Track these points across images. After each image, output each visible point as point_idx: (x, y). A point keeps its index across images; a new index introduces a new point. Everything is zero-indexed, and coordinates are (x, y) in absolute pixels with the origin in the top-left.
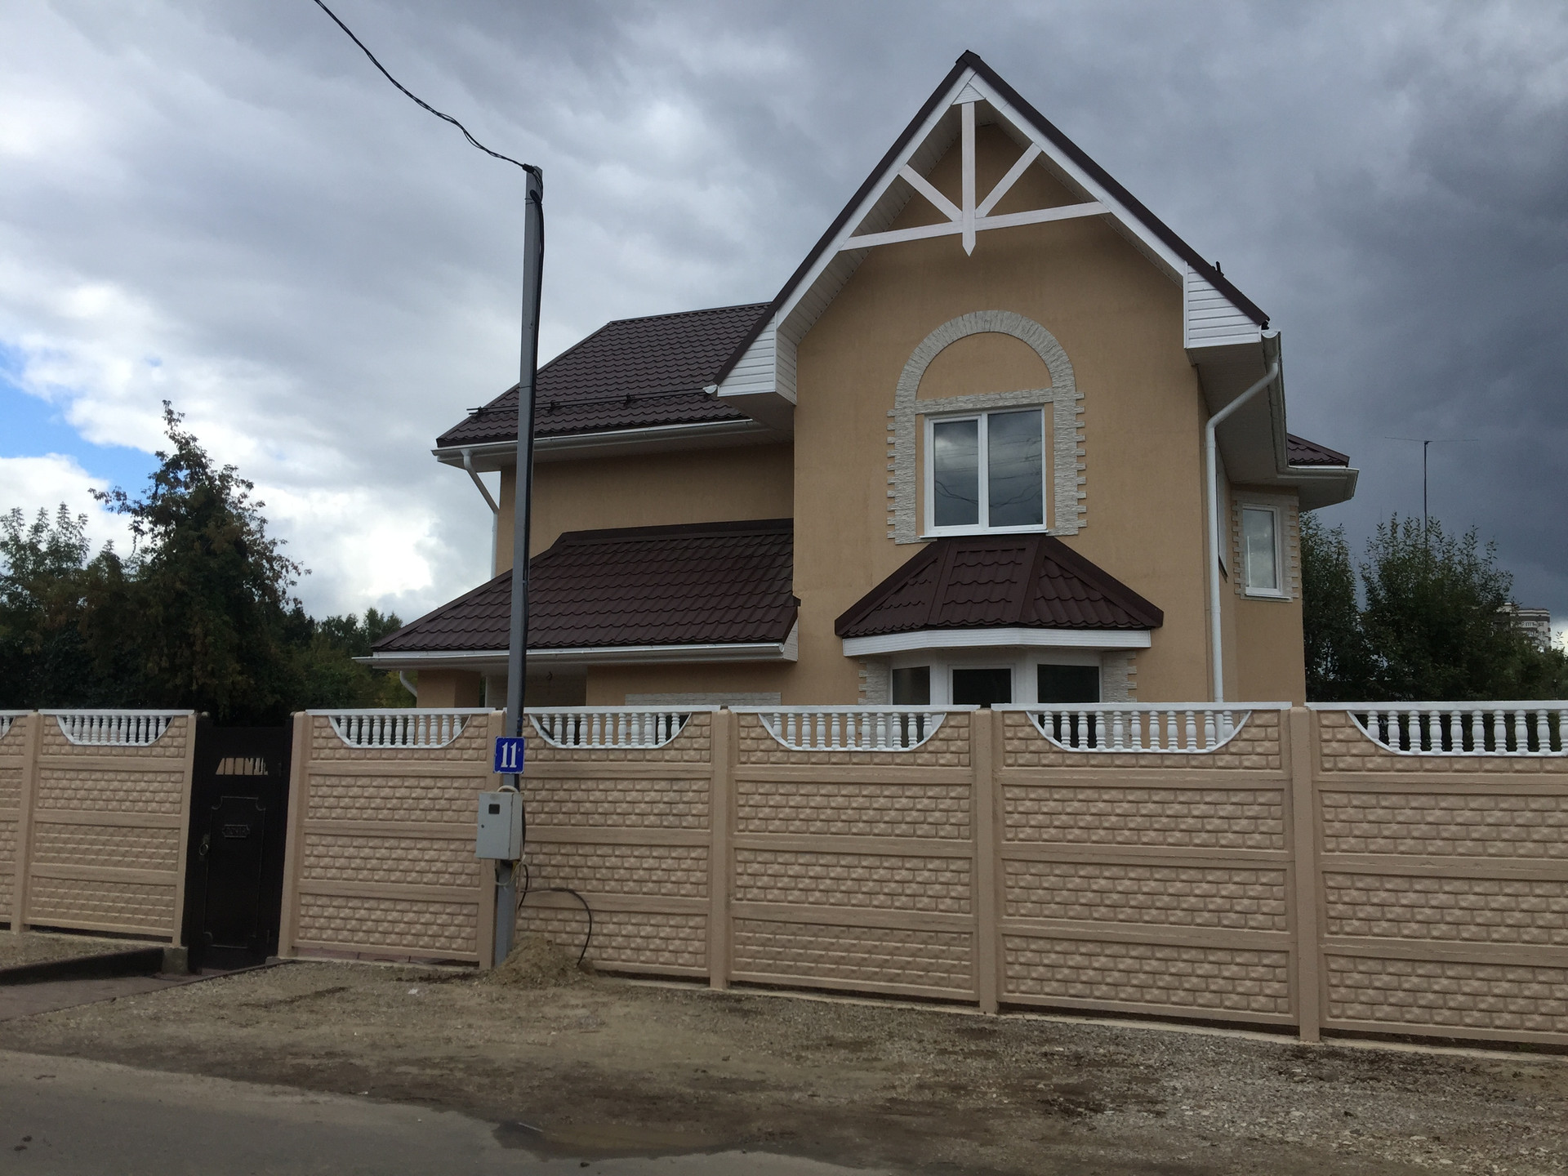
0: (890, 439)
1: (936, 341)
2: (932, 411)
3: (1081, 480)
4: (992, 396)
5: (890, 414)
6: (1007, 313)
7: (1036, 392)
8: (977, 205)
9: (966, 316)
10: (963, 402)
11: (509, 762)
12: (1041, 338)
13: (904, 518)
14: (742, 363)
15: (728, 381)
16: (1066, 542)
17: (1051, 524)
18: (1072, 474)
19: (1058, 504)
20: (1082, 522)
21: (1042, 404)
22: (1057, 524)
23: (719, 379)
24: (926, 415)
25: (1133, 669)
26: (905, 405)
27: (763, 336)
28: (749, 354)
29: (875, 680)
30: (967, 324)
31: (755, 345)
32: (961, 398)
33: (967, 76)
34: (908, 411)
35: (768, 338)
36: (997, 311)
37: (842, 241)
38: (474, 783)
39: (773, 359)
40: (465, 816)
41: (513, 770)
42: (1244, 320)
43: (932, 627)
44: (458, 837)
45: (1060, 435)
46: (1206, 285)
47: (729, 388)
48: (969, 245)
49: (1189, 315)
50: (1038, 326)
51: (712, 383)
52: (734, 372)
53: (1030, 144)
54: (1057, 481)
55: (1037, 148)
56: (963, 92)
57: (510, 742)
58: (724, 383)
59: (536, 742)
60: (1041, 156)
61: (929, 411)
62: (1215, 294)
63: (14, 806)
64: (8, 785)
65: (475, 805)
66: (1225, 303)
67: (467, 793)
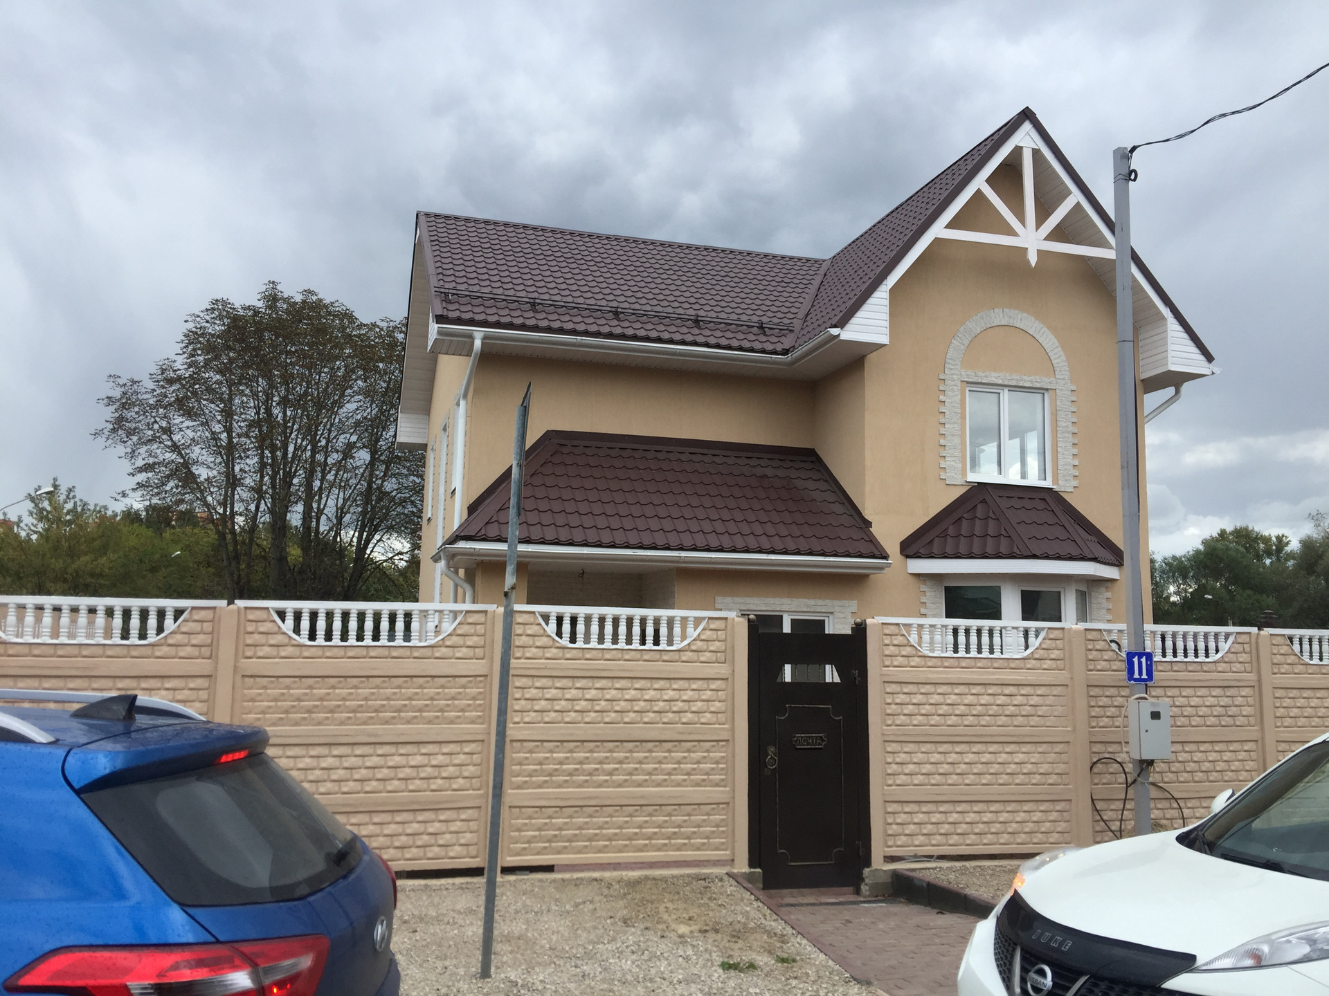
0: (942, 398)
1: (976, 324)
2: (973, 380)
3: (1075, 451)
4: (1015, 377)
5: (941, 377)
6: (1025, 315)
7: (1046, 380)
8: (1037, 229)
9: (996, 310)
11: (1140, 673)
12: (1048, 340)
13: (952, 463)
14: (859, 314)
15: (848, 327)
16: (1067, 497)
17: (1055, 480)
18: (1069, 446)
19: (1060, 467)
20: (1075, 483)
21: (1047, 390)
22: (1060, 482)
23: (842, 324)
24: (968, 383)
25: (1109, 595)
26: (953, 372)
27: (877, 294)
28: (865, 307)
29: (933, 594)
30: (999, 316)
31: (871, 301)
33: (1027, 126)
34: (955, 377)
35: (881, 297)
36: (1017, 312)
37: (939, 230)
38: (1056, 691)
39: (887, 317)
40: (1051, 721)
41: (1144, 680)
42: (1202, 357)
43: (1034, 557)
44: (1046, 740)
45: (1061, 415)
46: (1180, 328)
47: (856, 331)
48: (1033, 259)
49: (1171, 347)
50: (1045, 329)
51: (835, 326)
52: (853, 320)
53: (1070, 193)
54: (1059, 449)
55: (1076, 197)
56: (1025, 138)
57: (1140, 655)
58: (845, 328)
59: (1110, 655)
60: (1078, 204)
61: (970, 380)
62: (1185, 336)
63: (472, 722)
64: (459, 697)
65: (1059, 710)
66: (1190, 343)
67: (1050, 700)
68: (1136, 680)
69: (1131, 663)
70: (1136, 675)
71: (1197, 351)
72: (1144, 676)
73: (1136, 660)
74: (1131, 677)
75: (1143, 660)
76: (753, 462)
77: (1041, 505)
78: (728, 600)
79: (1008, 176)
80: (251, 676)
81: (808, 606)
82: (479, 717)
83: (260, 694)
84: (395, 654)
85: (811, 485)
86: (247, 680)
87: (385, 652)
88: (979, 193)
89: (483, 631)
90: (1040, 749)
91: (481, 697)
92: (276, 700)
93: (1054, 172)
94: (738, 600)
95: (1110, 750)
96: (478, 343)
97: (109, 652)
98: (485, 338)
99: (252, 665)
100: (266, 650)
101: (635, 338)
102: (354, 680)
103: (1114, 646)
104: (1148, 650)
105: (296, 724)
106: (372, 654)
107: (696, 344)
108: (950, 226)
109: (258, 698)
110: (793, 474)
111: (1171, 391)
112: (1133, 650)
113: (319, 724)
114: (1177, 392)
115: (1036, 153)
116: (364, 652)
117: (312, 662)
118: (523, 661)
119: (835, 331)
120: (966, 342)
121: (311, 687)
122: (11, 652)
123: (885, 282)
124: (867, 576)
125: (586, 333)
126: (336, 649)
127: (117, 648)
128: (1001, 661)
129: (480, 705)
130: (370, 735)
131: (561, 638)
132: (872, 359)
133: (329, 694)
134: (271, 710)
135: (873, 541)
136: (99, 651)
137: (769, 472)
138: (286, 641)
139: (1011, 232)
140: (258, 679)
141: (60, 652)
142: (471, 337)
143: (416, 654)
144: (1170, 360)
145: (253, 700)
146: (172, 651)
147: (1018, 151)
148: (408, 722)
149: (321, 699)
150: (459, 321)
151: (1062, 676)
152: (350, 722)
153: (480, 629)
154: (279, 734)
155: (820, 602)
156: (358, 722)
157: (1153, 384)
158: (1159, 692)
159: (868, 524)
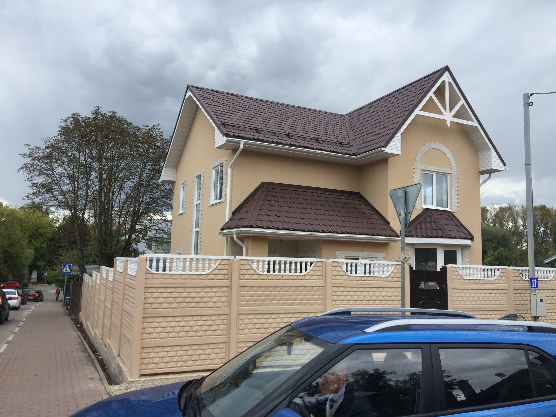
0: (414, 176)
1: (425, 148)
2: (425, 169)
3: (458, 197)
4: (438, 168)
5: (414, 167)
6: (442, 145)
7: (448, 170)
8: (450, 113)
9: (432, 143)
10: (431, 168)
11: (534, 286)
12: (449, 155)
14: (391, 142)
16: (455, 214)
17: (451, 208)
18: (456, 195)
19: (453, 203)
20: (458, 209)
21: (449, 174)
22: (453, 209)
23: (385, 146)
25: (468, 251)
26: (418, 165)
27: (397, 135)
28: (393, 140)
29: (411, 250)
30: (434, 145)
31: (395, 138)
32: (431, 167)
33: (447, 73)
34: (419, 167)
36: (439, 143)
37: (417, 111)
38: (504, 291)
39: (400, 144)
40: (503, 302)
41: (535, 288)
42: (502, 164)
43: (452, 238)
44: (502, 310)
45: (453, 183)
46: (495, 153)
47: (388, 150)
48: (449, 124)
49: (492, 160)
50: (448, 151)
51: (383, 147)
52: (389, 145)
53: (460, 100)
54: (453, 196)
55: (462, 101)
56: (446, 77)
57: (534, 279)
58: (387, 148)
59: (519, 278)
60: (463, 104)
61: (423, 169)
62: (497, 156)
63: (319, 305)
64: (314, 295)
65: (505, 299)
66: (499, 159)
67: (502, 295)
69: (531, 282)
70: (533, 286)
71: (500, 161)
72: (535, 286)
73: (533, 280)
74: (532, 287)
75: (535, 280)
76: (340, 197)
77: (448, 218)
78: (341, 252)
79: (440, 93)
80: (243, 287)
81: (368, 255)
82: (321, 302)
83: (246, 294)
84: (292, 278)
85: (361, 207)
86: (241, 288)
87: (288, 277)
88: (431, 98)
90: (500, 313)
91: (321, 295)
92: (252, 296)
93: (456, 91)
94: (344, 252)
95: (520, 313)
96: (242, 146)
97: (192, 277)
98: (244, 144)
99: (243, 282)
100: (247, 277)
101: (300, 146)
102: (279, 288)
103: (521, 275)
104: (537, 277)
105: (259, 306)
106: (284, 278)
107: (322, 150)
108: (422, 110)
109: (246, 295)
110: (356, 202)
111: (487, 175)
112: (532, 277)
113: (267, 305)
114: (490, 176)
115: (450, 83)
116: (281, 277)
117: (264, 281)
118: (335, 281)
119: (383, 149)
120: (422, 154)
121: (264, 291)
122: (155, 277)
123: (400, 131)
124: (389, 243)
125: (282, 144)
126: (272, 276)
127: (195, 276)
128: (487, 281)
129: (321, 298)
130: (284, 310)
131: (347, 272)
132: (390, 160)
133: (270, 294)
134: (250, 300)
135: (392, 230)
136: (188, 277)
137: (346, 201)
138: (254, 273)
139: (441, 114)
140: (245, 288)
141: (174, 277)
142: (239, 143)
143: (299, 278)
144: (492, 165)
145: (244, 296)
147: (444, 82)
148: (297, 305)
149: (267, 296)
150: (234, 136)
151: (505, 286)
152: (277, 305)
153: (321, 268)
154: (256, 310)
155: (373, 253)
156: (280, 305)
157: (482, 173)
158: (541, 291)
159: (389, 223)
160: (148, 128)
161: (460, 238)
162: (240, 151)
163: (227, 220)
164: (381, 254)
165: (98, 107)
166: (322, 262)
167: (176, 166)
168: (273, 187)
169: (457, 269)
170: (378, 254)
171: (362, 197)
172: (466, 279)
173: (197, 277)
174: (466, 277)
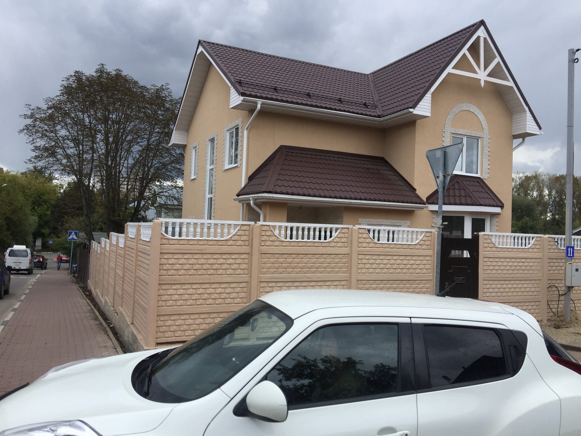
0: (443, 139)
1: (456, 110)
2: (455, 133)
3: (489, 163)
5: (443, 130)
6: (474, 106)
7: (480, 134)
8: (484, 71)
9: (464, 104)
10: (462, 132)
11: (570, 254)
12: (482, 117)
14: (420, 103)
15: (416, 108)
16: (485, 181)
17: (482, 175)
18: (487, 161)
19: (483, 169)
20: (488, 176)
21: (480, 137)
23: (414, 107)
24: (453, 133)
25: (497, 220)
26: (447, 128)
27: (427, 95)
28: (423, 100)
29: (437, 218)
30: (465, 106)
31: (425, 98)
32: (462, 130)
33: (482, 28)
34: (448, 131)
35: (428, 96)
36: (471, 105)
37: (449, 69)
38: (538, 260)
39: (430, 105)
40: (536, 272)
41: (571, 257)
42: (538, 128)
43: (481, 205)
44: (535, 279)
45: (485, 148)
46: (531, 115)
47: (417, 111)
48: (483, 84)
49: (528, 123)
50: (481, 113)
51: (411, 108)
52: (418, 106)
53: (496, 57)
54: (483, 162)
55: (498, 59)
56: (481, 33)
57: (571, 247)
58: (415, 109)
59: (554, 247)
60: (499, 62)
61: (454, 132)
62: (532, 118)
63: (344, 273)
64: (339, 263)
65: (538, 268)
66: (534, 122)
67: (536, 264)
68: (569, 257)
69: (567, 250)
70: (569, 255)
71: (536, 125)
72: (571, 255)
73: (569, 249)
74: (567, 256)
75: (571, 249)
76: (363, 162)
77: (478, 184)
78: (363, 220)
79: (474, 49)
80: (264, 254)
81: (392, 223)
82: (346, 271)
83: (267, 261)
84: (316, 245)
85: (386, 172)
86: (262, 255)
87: (312, 244)
88: (464, 54)
89: (347, 236)
90: (532, 283)
91: (347, 263)
92: (273, 263)
93: (491, 48)
94: (367, 220)
95: (553, 282)
96: (259, 106)
97: (210, 243)
98: (262, 104)
99: (264, 249)
100: (268, 243)
101: (322, 107)
102: (302, 255)
103: (556, 243)
104: (573, 245)
105: (281, 273)
106: (308, 245)
107: (345, 111)
108: (454, 68)
109: (267, 263)
110: (380, 168)
111: (521, 140)
112: (568, 245)
113: (289, 273)
114: (523, 140)
115: (485, 39)
116: (304, 244)
117: (286, 248)
118: (361, 248)
119: (411, 110)
120: (453, 117)
121: (286, 258)
122: (171, 243)
123: (430, 90)
124: (413, 211)
125: (302, 104)
126: (294, 243)
127: (213, 241)
129: (346, 266)
130: (308, 278)
131: (374, 239)
132: (418, 121)
133: (292, 261)
134: (271, 268)
135: (418, 197)
136: (206, 242)
137: (369, 166)
138: (276, 239)
139: (475, 72)
140: (266, 255)
141: (191, 243)
142: (256, 103)
143: (323, 245)
144: (527, 128)
145: (265, 263)
146: (234, 243)
147: (479, 37)
148: (321, 273)
149: (290, 263)
150: (250, 96)
151: (539, 255)
152: (300, 272)
153: (346, 235)
154: (278, 277)
155: (397, 221)
156: (303, 273)
157: (516, 137)
158: (577, 261)
159: (415, 190)
160: (156, 88)
161: (490, 206)
162: (258, 111)
163: (243, 185)
164: (406, 222)
165: (103, 65)
166: (348, 228)
167: (187, 128)
168: (292, 151)
169: (489, 237)
170: (403, 221)
171: (387, 162)
172: (499, 247)
173: (216, 243)
174: (499, 245)
